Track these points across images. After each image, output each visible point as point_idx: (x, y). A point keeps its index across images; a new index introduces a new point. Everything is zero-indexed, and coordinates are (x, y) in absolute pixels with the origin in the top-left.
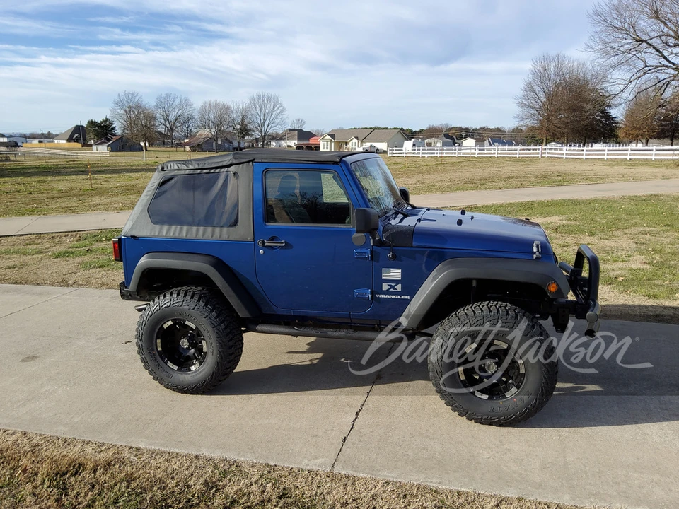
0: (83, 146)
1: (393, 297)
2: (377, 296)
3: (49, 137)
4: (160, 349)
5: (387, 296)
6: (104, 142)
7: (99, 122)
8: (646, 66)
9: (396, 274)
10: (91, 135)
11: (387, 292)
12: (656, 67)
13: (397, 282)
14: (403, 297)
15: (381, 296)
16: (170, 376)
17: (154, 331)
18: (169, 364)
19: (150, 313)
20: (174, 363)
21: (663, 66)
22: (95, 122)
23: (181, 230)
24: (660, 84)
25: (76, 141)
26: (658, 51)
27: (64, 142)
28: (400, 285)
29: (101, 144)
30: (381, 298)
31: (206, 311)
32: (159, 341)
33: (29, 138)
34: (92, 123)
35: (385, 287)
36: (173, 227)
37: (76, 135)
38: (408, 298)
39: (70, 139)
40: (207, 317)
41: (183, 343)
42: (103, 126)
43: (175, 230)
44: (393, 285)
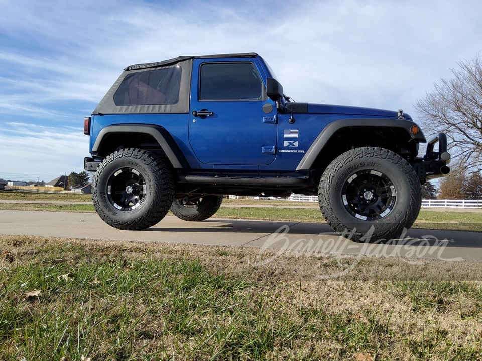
0: (64, 190)
1: (292, 151)
2: (280, 151)
3: (42, 184)
4: (109, 193)
5: (287, 151)
6: (80, 187)
7: (79, 174)
8: (454, 141)
9: (294, 134)
10: (72, 183)
11: (287, 148)
12: (461, 142)
13: (295, 140)
14: (299, 152)
15: (283, 151)
16: (115, 214)
17: (107, 178)
18: (115, 205)
19: (106, 164)
20: (119, 204)
21: (466, 141)
22: (76, 174)
23: (136, 108)
24: (465, 154)
25: (60, 186)
26: (462, 131)
27: (53, 186)
28: (297, 142)
29: (78, 188)
30: (283, 153)
31: (150, 160)
32: (109, 187)
33: (28, 184)
34: (74, 174)
35: (286, 144)
36: (131, 107)
37: (61, 182)
38: (303, 152)
39: (57, 185)
40: (149, 164)
41: (128, 189)
42: (82, 177)
43: (132, 109)
44: (292, 142)
